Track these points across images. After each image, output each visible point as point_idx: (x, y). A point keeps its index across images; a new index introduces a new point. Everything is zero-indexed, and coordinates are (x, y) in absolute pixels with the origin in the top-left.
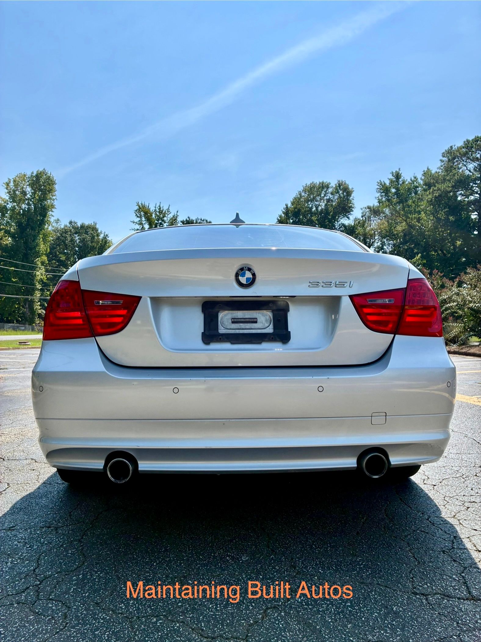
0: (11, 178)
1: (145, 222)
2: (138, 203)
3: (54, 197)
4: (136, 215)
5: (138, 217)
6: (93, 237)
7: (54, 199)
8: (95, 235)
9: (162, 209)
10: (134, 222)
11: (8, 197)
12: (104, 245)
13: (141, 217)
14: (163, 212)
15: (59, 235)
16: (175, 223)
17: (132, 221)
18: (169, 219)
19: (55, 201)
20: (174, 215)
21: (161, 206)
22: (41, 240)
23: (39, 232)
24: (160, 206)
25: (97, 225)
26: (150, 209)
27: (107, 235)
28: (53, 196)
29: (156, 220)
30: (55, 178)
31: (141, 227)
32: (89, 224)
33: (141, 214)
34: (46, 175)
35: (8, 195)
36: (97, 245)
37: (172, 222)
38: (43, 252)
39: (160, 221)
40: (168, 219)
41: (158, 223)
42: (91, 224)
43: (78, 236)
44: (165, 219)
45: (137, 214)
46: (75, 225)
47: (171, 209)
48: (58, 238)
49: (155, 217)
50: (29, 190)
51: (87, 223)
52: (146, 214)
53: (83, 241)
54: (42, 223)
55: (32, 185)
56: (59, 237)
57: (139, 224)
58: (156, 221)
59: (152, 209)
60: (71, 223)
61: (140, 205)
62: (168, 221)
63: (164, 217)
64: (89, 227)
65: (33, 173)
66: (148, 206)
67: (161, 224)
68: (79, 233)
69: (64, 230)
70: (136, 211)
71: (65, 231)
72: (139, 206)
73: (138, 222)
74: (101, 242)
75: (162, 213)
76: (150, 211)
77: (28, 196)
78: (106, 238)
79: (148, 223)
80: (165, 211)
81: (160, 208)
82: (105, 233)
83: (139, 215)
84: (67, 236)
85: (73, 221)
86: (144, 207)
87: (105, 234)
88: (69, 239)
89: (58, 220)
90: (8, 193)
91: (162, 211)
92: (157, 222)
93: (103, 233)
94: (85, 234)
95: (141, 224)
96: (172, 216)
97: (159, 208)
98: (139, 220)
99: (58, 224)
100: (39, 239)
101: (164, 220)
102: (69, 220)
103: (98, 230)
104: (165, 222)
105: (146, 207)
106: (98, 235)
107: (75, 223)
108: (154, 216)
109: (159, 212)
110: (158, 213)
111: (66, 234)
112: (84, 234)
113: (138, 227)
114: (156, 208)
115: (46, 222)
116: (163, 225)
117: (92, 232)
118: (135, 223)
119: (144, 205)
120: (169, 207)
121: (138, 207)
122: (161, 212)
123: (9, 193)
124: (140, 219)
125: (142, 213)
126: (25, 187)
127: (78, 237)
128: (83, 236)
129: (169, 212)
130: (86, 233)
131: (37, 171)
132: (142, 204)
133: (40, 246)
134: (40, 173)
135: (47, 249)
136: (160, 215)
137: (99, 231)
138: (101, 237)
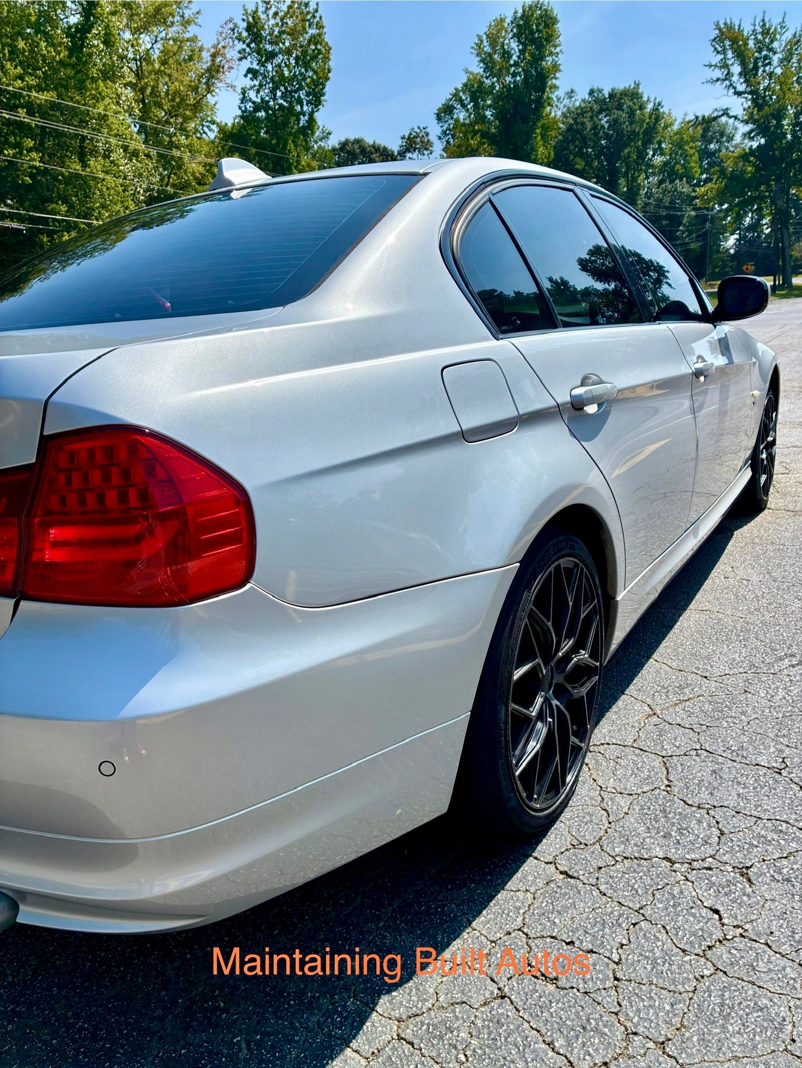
0: (481, 34)
1: (733, 60)
2: (718, 22)
3: (558, 50)
4: (715, 49)
5: (718, 52)
6: (632, 113)
7: (558, 54)
8: (637, 107)
9: (767, 26)
10: (710, 66)
11: (482, 69)
12: (655, 124)
13: (724, 52)
14: (771, 31)
15: (571, 121)
16: (796, 49)
17: (706, 64)
18: (784, 44)
19: (560, 55)
20: (795, 33)
21: (766, 20)
22: (539, 138)
23: (534, 124)
24: (763, 20)
25: (641, 86)
26: (743, 31)
27: (659, 104)
28: (555, 46)
29: (757, 52)
30: (555, 12)
31: (726, 73)
32: (625, 88)
33: (724, 46)
34: (540, 9)
35: (482, 65)
36: (641, 126)
37: (791, 48)
38: (542, 160)
39: (764, 53)
40: (781, 44)
41: (761, 58)
42: (630, 86)
43: (605, 116)
44: (775, 45)
45: (717, 46)
46: (600, 95)
47: (788, 23)
48: (570, 128)
49: (755, 44)
50: (514, 46)
51: (621, 86)
52: (734, 41)
53: (614, 123)
54: (540, 103)
55: (517, 36)
56: (571, 125)
57: (721, 68)
58: (756, 54)
59: (747, 29)
60: (591, 92)
61: (722, 26)
62: (782, 48)
63: (772, 42)
64: (625, 93)
65: (516, 12)
66: (740, 26)
67: (766, 57)
68: (607, 109)
69: (579, 111)
70: (714, 40)
71: (581, 112)
72: (720, 30)
73: (718, 64)
74: (648, 120)
75: (768, 33)
76: (743, 35)
77: (515, 58)
78: (657, 109)
79: (739, 62)
80: (776, 29)
81: (764, 25)
82: (655, 99)
83: (720, 49)
84: (585, 120)
85: (595, 87)
86: (730, 27)
87: (657, 102)
88: (589, 125)
89: (572, 91)
90: (480, 61)
91: (769, 29)
92: (759, 56)
93: (652, 100)
94: (617, 109)
95: (725, 65)
96: (790, 37)
97: (761, 24)
98: (722, 60)
99: (573, 99)
100: (536, 137)
101: (772, 48)
102: (589, 89)
103: (641, 98)
104: (775, 53)
105: (734, 29)
106: (642, 108)
107: (600, 91)
108: (751, 43)
109: (762, 33)
110: (760, 37)
111: (583, 117)
112: (615, 111)
113: (718, 73)
114: (755, 25)
115: (545, 101)
116: (770, 59)
117: (631, 103)
118: (713, 68)
119: (731, 23)
120: (784, 18)
121: (717, 32)
122: (766, 32)
123: (482, 61)
124: (722, 56)
125: (727, 43)
126: (507, 41)
127: (605, 120)
128: (614, 114)
129: (785, 27)
130: (620, 107)
131: (523, 7)
132: (725, 24)
133: (537, 151)
134: (530, 8)
135: (549, 153)
136: (764, 38)
137: (645, 99)
138: (650, 106)
